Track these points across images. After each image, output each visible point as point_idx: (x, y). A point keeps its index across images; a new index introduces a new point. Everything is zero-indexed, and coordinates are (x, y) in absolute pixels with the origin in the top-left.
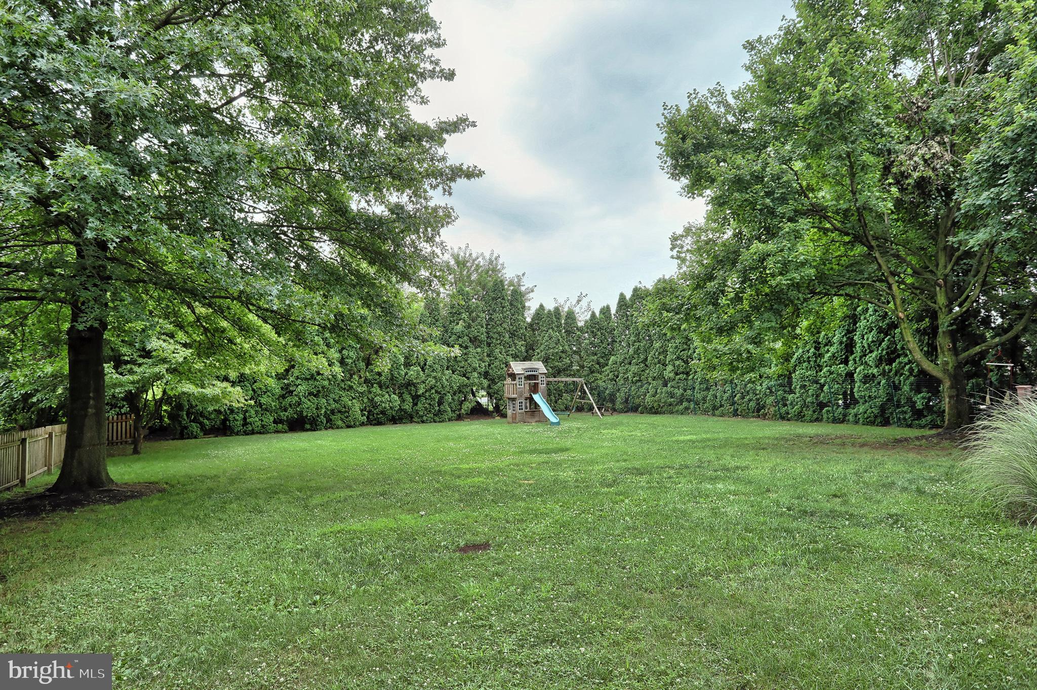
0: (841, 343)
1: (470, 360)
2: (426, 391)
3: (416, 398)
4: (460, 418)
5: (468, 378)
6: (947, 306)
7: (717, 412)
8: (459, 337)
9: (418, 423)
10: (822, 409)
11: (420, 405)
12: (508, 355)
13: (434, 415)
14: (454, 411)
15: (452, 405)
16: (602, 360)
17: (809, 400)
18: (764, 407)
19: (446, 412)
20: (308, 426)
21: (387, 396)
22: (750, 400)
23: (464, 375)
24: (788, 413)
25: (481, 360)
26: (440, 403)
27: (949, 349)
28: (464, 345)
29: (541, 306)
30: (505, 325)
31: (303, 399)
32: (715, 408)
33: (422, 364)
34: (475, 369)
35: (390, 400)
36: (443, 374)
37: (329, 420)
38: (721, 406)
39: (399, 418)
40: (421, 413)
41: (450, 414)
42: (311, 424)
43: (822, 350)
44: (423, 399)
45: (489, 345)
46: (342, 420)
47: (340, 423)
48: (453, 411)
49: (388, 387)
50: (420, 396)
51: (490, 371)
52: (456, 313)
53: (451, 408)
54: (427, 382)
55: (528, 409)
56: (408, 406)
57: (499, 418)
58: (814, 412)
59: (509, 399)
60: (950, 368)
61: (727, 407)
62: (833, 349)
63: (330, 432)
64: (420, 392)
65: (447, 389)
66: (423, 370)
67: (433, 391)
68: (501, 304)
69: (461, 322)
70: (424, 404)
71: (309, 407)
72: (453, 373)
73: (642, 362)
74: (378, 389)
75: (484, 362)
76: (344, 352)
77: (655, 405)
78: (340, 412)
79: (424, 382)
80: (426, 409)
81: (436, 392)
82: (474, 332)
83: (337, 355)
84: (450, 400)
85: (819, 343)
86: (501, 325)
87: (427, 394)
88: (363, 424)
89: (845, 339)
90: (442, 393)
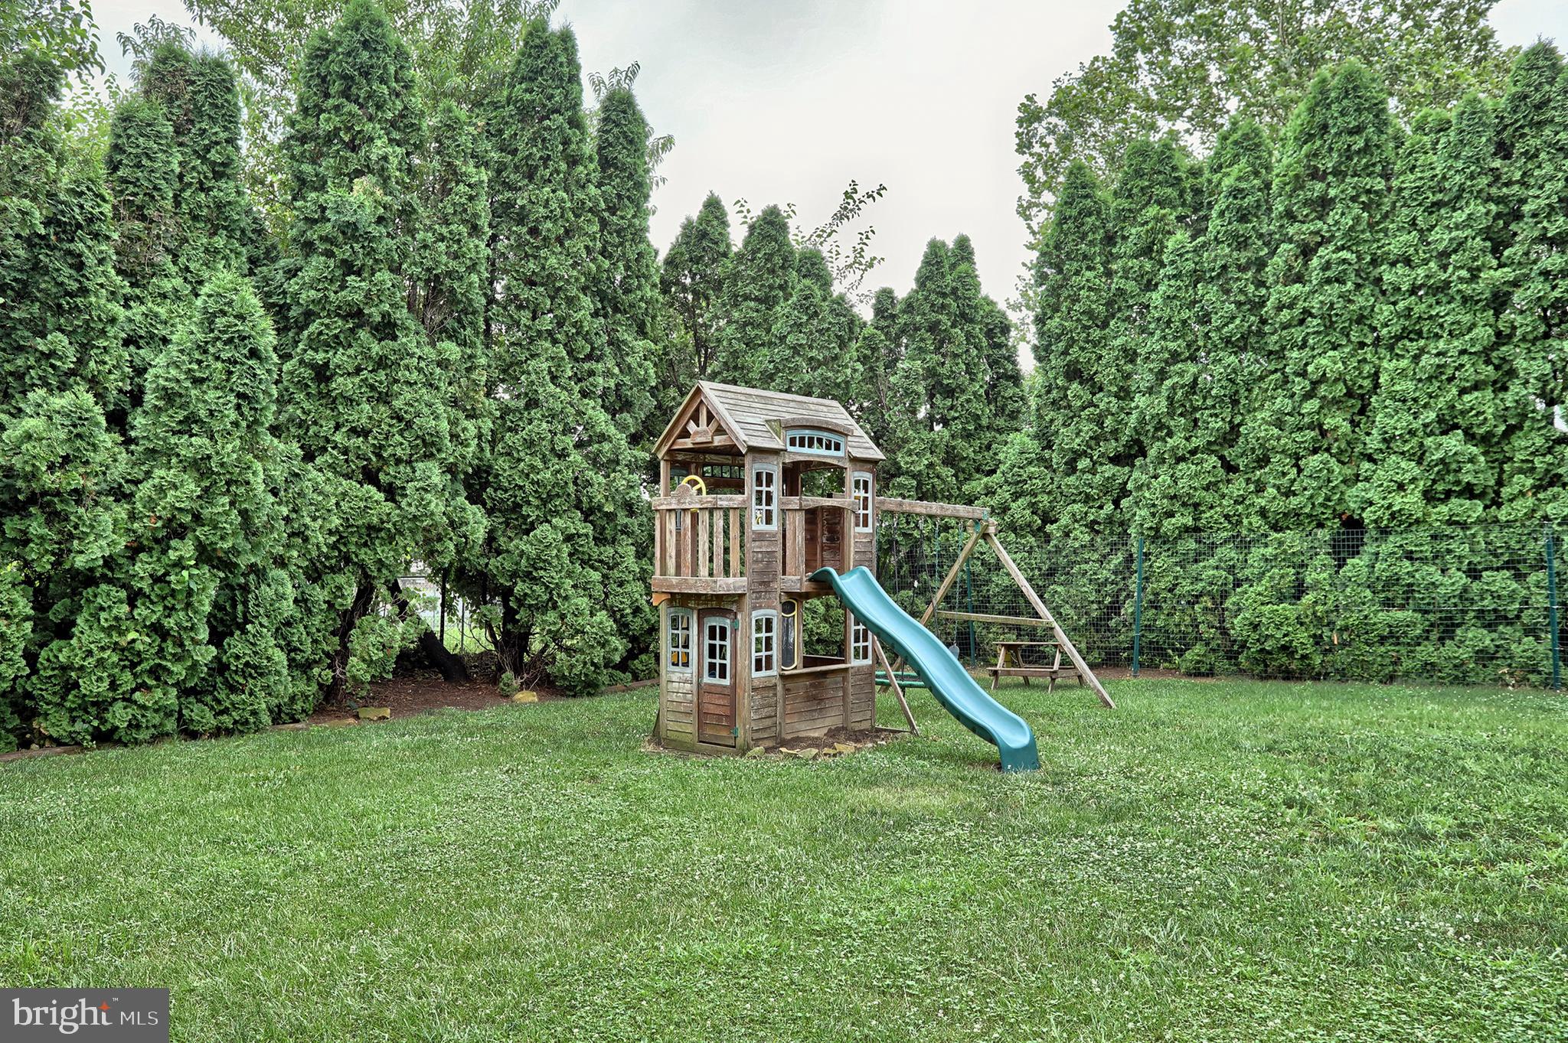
1: (408, 394)
2: (135, 550)
5: (391, 493)
9: (73, 743)
12: (584, 394)
13: (185, 692)
14: (306, 667)
15: (298, 633)
16: (965, 449)
19: (260, 672)
23: (370, 476)
25: (457, 400)
26: (222, 627)
28: (374, 313)
33: (114, 383)
34: (429, 447)
36: (251, 445)
41: (287, 685)
44: (109, 597)
48: (301, 667)
51: (502, 464)
52: (330, 137)
53: (290, 649)
54: (145, 489)
55: (797, 667)
57: (528, 697)
59: (679, 600)
65: (274, 542)
66: (117, 420)
67: (185, 549)
68: (566, 142)
70: (116, 627)
72: (309, 457)
73: (1209, 448)
75: (472, 415)
77: (1302, 638)
79: (120, 494)
80: (131, 658)
81: (206, 555)
84: (288, 608)
86: (560, 240)
87: (143, 568)
90: (243, 562)
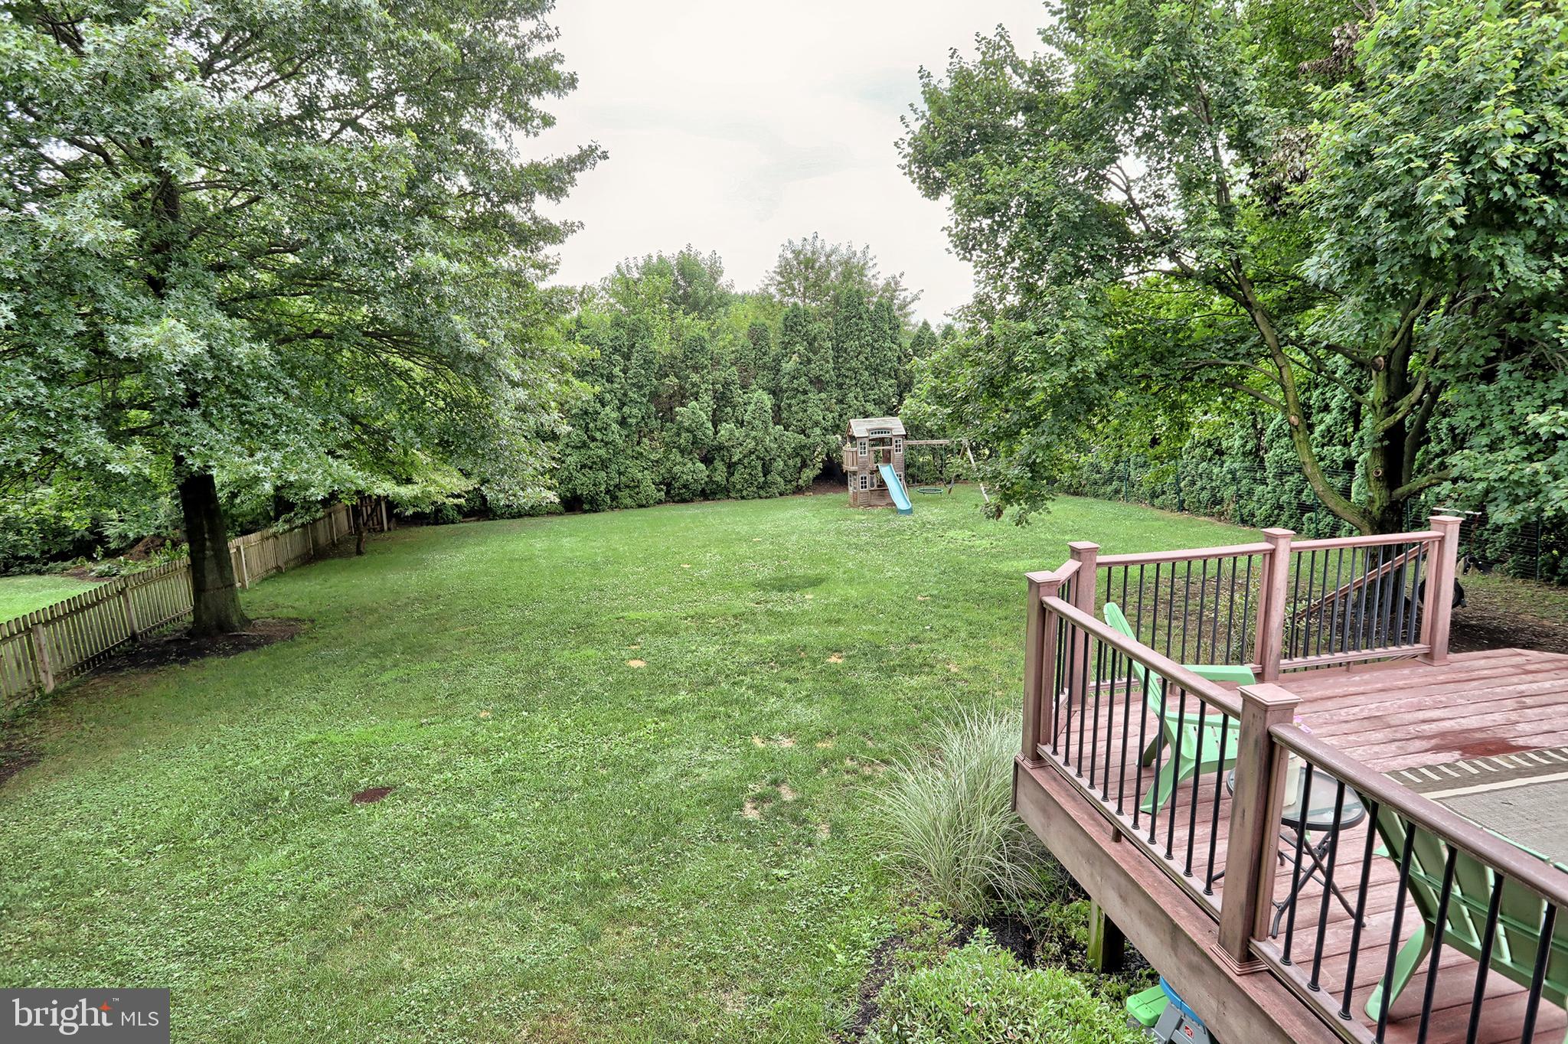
0: (1344, 409)
1: (811, 409)
2: (744, 457)
3: (731, 467)
4: (799, 490)
5: (808, 436)
6: (1386, 404)
7: (1157, 502)
8: (794, 378)
9: (736, 498)
10: (1302, 514)
11: (737, 476)
13: (758, 488)
14: (789, 482)
15: (787, 474)
17: (1284, 498)
18: (1221, 502)
19: (776, 483)
20: (586, 507)
21: (690, 465)
22: (1203, 489)
23: (803, 432)
24: (1253, 515)
25: (827, 409)
26: (766, 472)
27: (1378, 479)
28: (800, 390)
29: (925, 324)
30: (862, 358)
31: (574, 473)
32: (1154, 495)
34: (817, 424)
35: (694, 470)
36: (767, 432)
37: (614, 498)
38: (1164, 493)
39: (708, 493)
40: (739, 486)
41: (783, 486)
42: (591, 503)
43: (1314, 419)
44: (740, 467)
45: (840, 386)
46: (631, 496)
47: (628, 501)
48: (787, 482)
49: (690, 453)
50: (736, 464)
51: (842, 425)
52: (787, 344)
53: (784, 477)
54: (745, 444)
55: (875, 488)
56: (720, 477)
58: (1291, 517)
59: (848, 471)
60: (1375, 509)
61: (1170, 495)
62: (1329, 419)
63: (616, 512)
64: (735, 459)
65: (776, 452)
66: (742, 426)
67: (753, 457)
68: (858, 326)
69: (795, 357)
70: (742, 474)
71: (584, 483)
72: (786, 429)
74: (679, 455)
75: (832, 411)
76: (626, 409)
78: (628, 487)
79: (740, 445)
80: (746, 481)
81: (758, 458)
82: (814, 369)
83: (615, 415)
84: (781, 467)
85: (1310, 407)
86: (856, 357)
87: (746, 461)
88: (660, 502)
89: (1349, 404)
90: (768, 458)
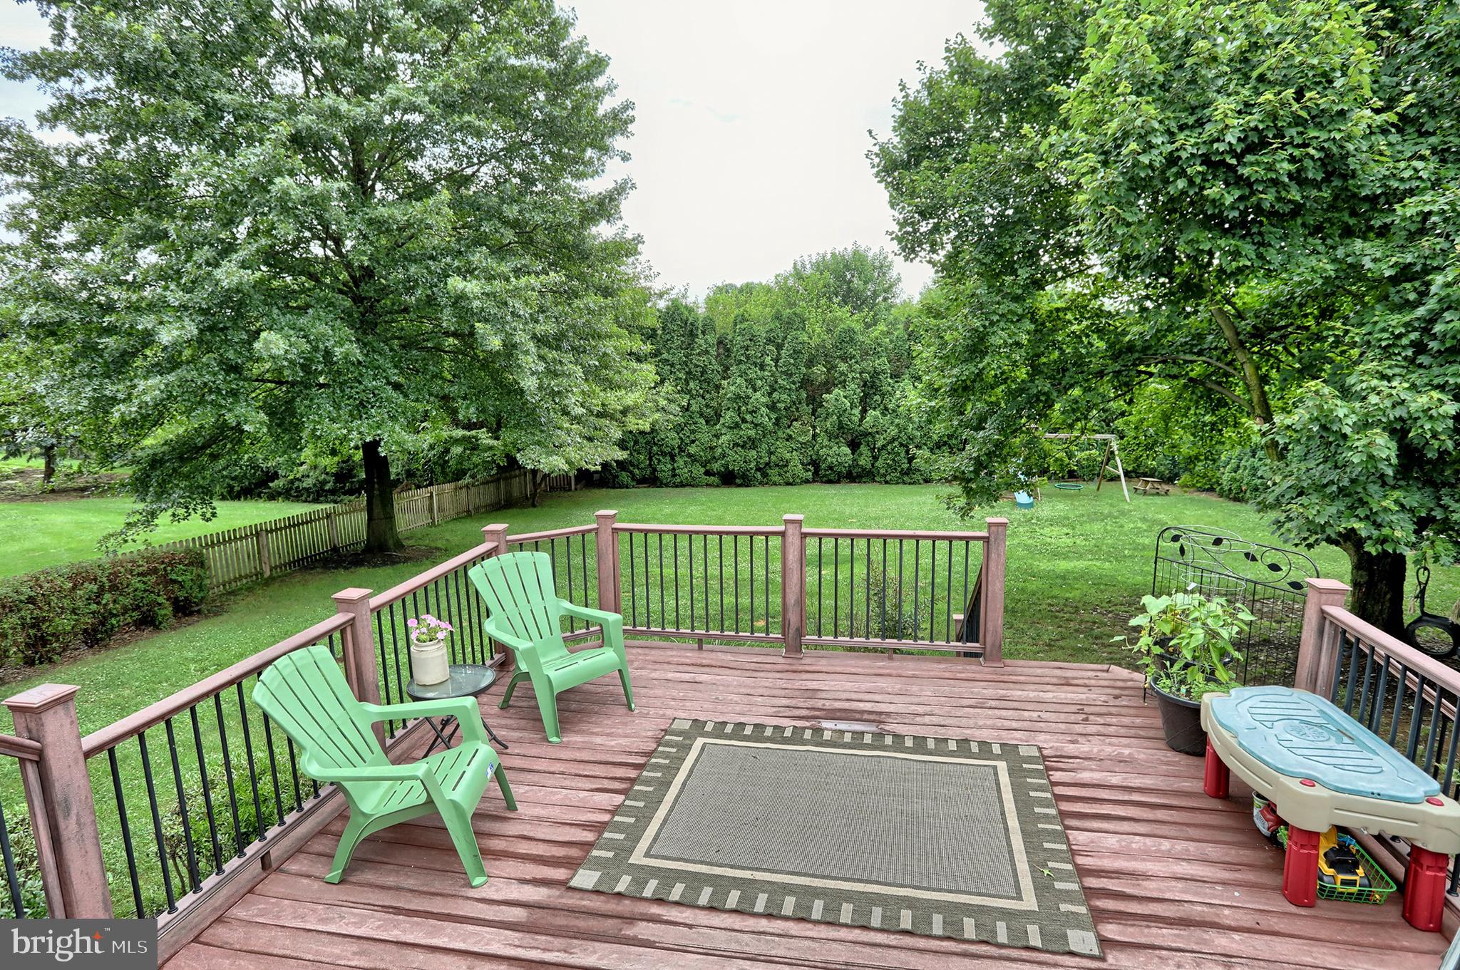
3: (875, 452)
9: (880, 482)
11: (881, 460)
31: (727, 451)
37: (764, 475)
40: (883, 471)
42: (742, 478)
46: (779, 474)
47: (777, 478)
49: (837, 437)
50: (880, 449)
56: (865, 461)
63: (766, 487)
64: (879, 444)
71: (736, 460)
74: (826, 439)
78: (777, 465)
80: (889, 466)
83: (764, 400)
88: (807, 481)
